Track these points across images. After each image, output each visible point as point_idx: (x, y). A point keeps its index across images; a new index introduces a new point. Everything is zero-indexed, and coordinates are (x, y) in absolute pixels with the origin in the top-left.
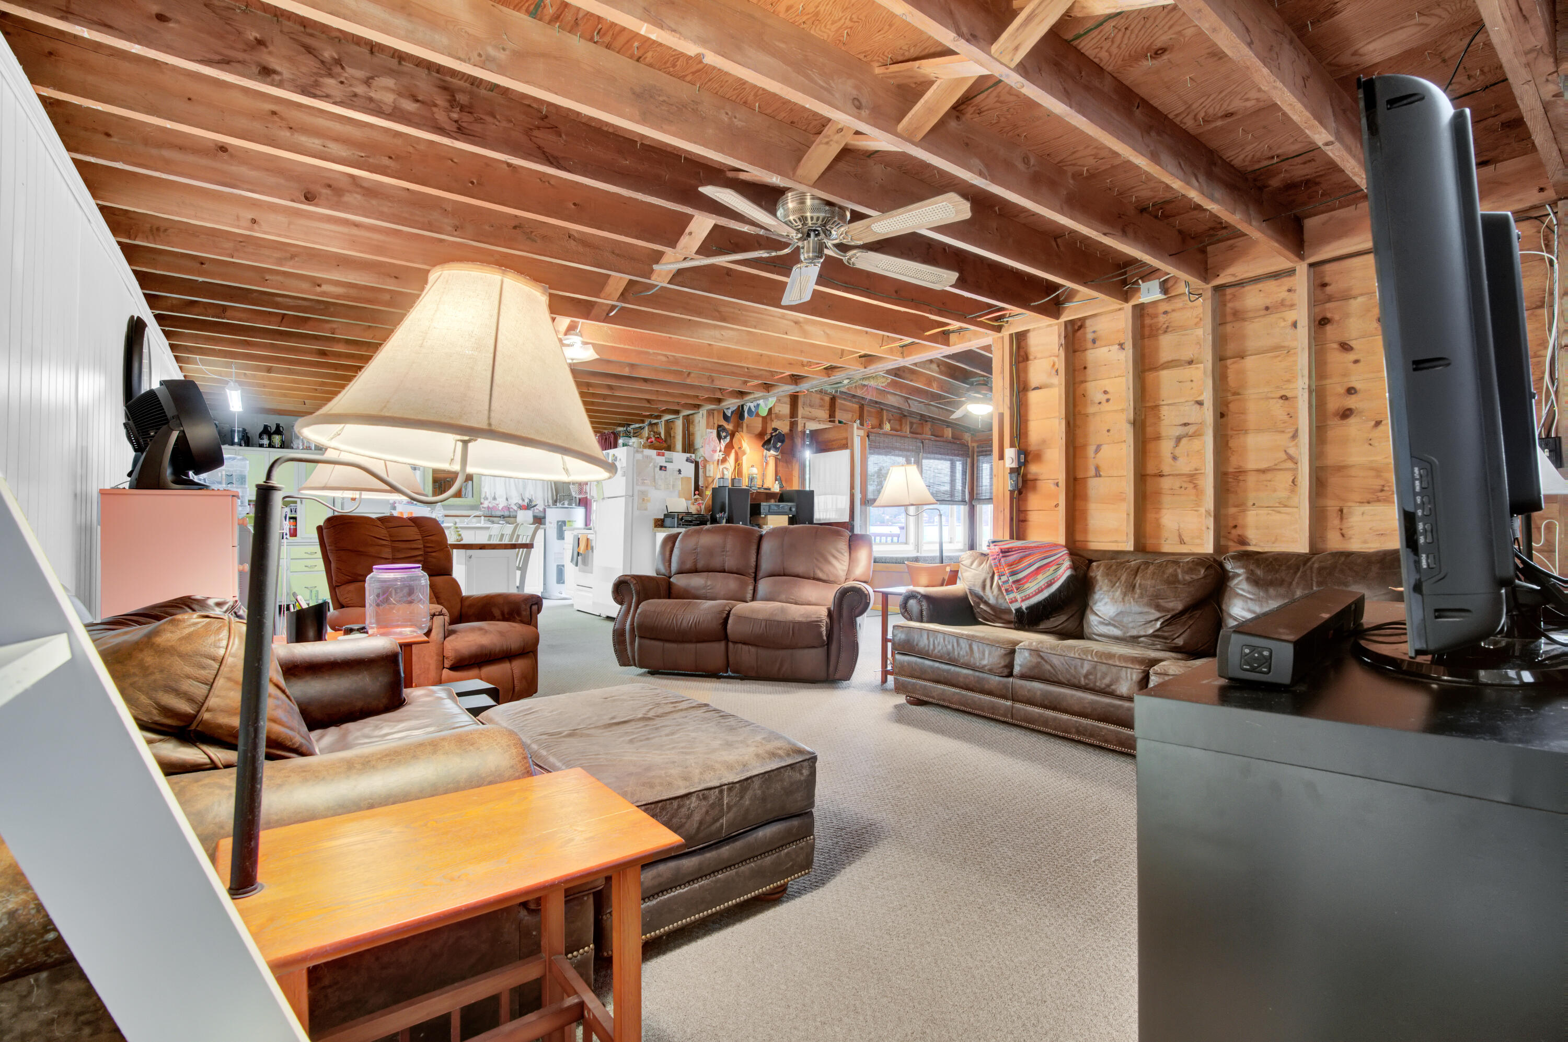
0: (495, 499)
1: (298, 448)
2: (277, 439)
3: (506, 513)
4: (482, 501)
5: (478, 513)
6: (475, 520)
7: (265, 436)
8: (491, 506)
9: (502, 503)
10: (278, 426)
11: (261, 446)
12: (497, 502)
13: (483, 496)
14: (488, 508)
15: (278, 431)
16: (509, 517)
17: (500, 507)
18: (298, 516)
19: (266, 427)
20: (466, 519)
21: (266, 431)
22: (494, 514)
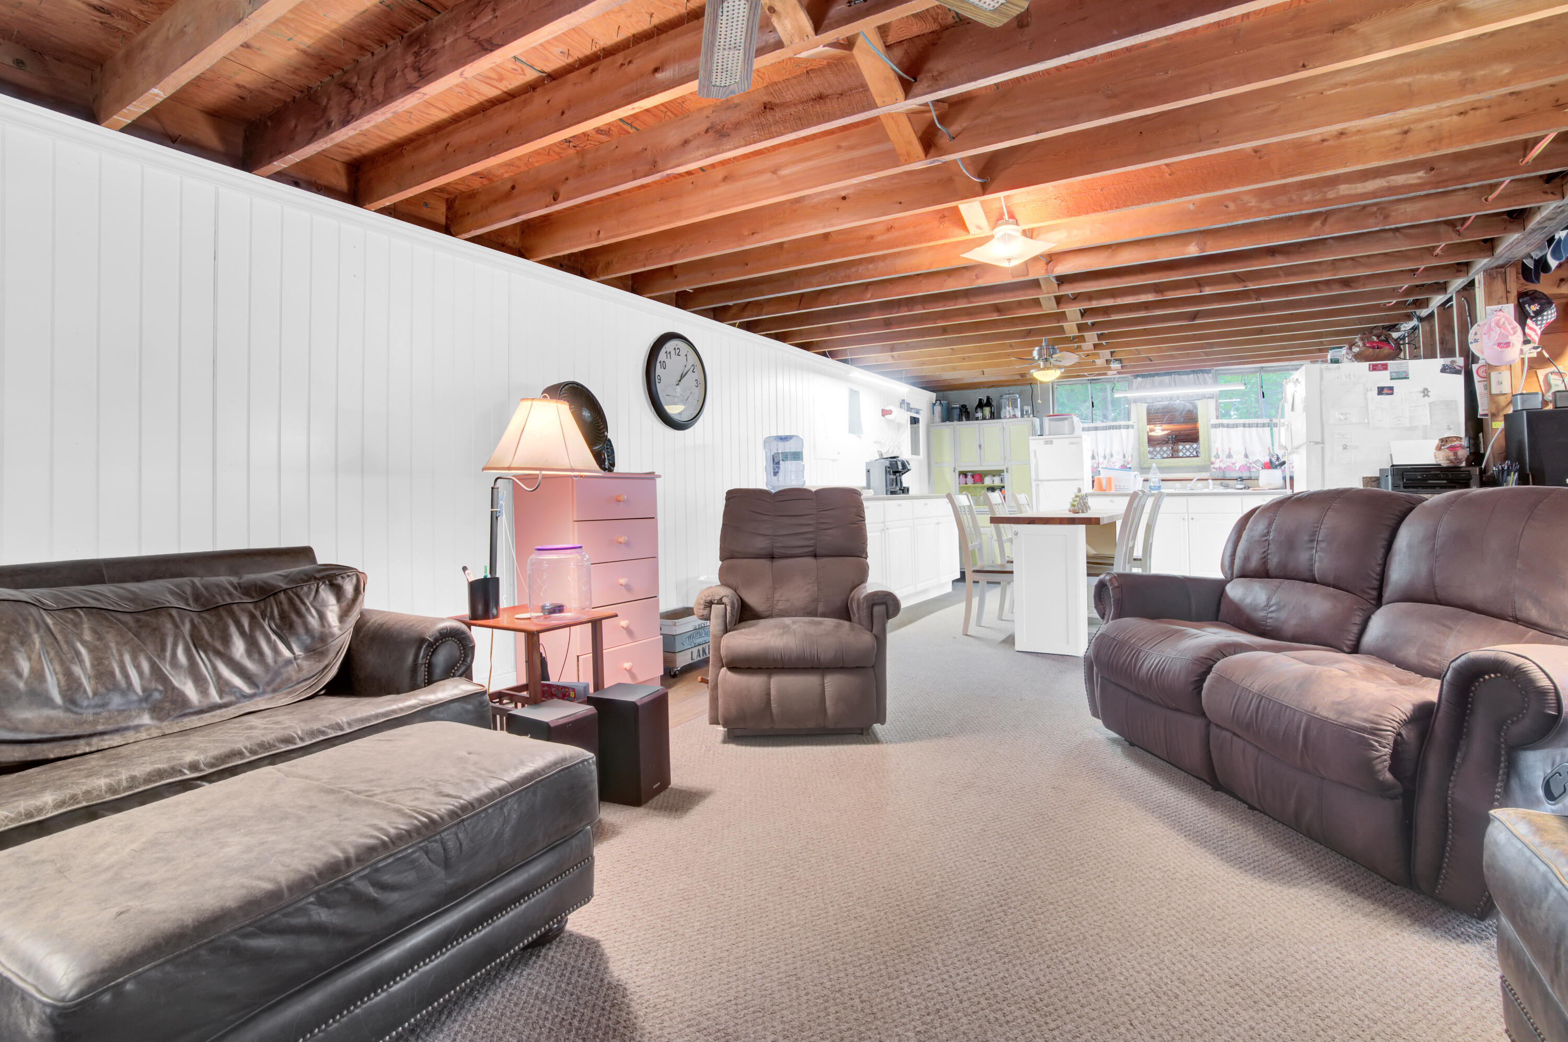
0: (1229, 456)
1: (1005, 418)
2: (987, 410)
3: (1245, 474)
4: (1213, 459)
5: (1204, 475)
6: (1200, 484)
7: (979, 410)
8: (1223, 466)
9: (1239, 461)
10: (988, 398)
11: (977, 419)
12: (1233, 460)
13: (1214, 454)
14: (1220, 468)
15: (989, 403)
16: (1250, 479)
17: (1238, 466)
18: (1005, 485)
19: (980, 400)
20: (1189, 484)
21: (981, 405)
22: (1228, 475)
